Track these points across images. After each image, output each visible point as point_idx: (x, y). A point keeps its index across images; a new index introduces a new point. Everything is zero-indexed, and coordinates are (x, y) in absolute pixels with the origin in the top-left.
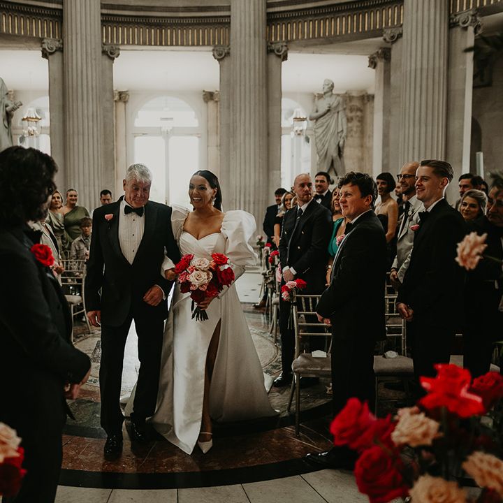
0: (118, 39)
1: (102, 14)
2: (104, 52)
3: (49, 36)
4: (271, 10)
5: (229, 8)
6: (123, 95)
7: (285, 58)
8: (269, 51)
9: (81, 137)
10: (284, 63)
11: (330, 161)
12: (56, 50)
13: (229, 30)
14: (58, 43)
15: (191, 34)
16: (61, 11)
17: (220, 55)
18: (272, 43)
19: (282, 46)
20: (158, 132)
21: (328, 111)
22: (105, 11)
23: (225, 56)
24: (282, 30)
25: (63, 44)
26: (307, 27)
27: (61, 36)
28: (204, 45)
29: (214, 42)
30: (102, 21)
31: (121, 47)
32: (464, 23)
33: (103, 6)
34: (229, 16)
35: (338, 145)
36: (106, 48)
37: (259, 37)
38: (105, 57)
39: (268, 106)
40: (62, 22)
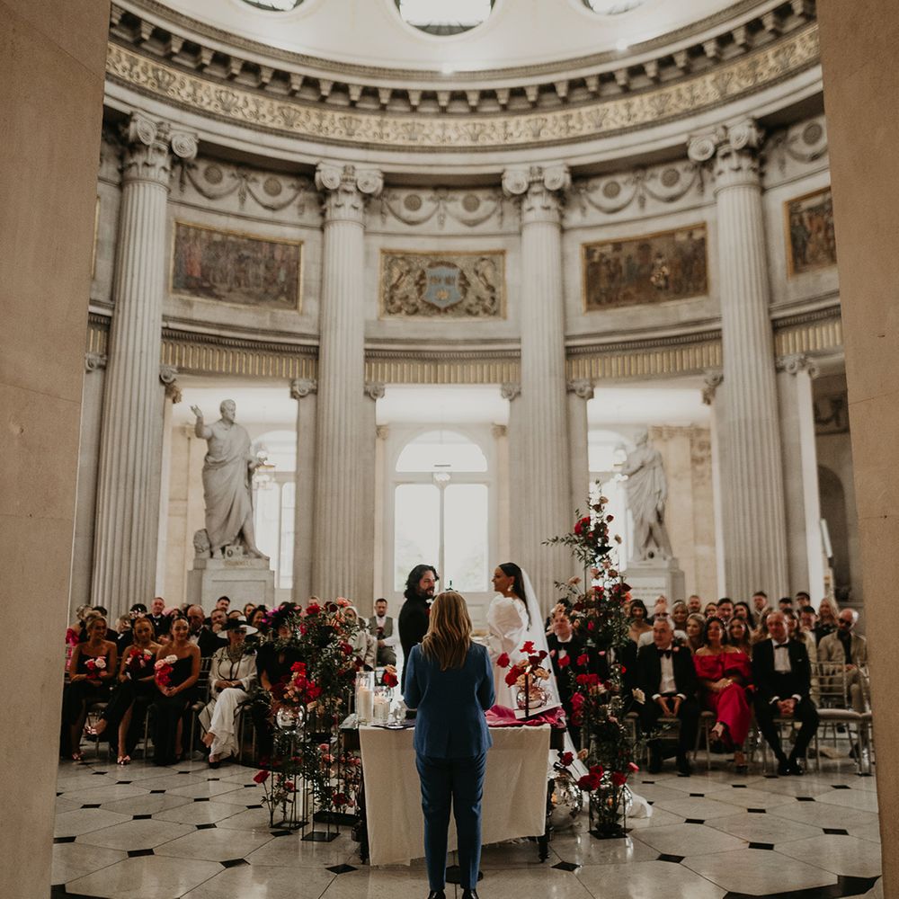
0: (383, 377)
1: (366, 350)
2: (366, 393)
3: (301, 376)
4: (571, 343)
5: (519, 341)
6: (382, 430)
7: (591, 396)
8: (570, 391)
9: (335, 498)
10: (590, 402)
11: (648, 530)
12: (309, 393)
13: (520, 367)
14: (311, 384)
15: (473, 369)
16: (318, 347)
17: (510, 395)
18: (573, 382)
19: (585, 386)
20: (429, 478)
21: (642, 467)
22: (370, 346)
23: (515, 396)
24: (584, 365)
25: (317, 386)
26: (615, 363)
27: (317, 377)
28: (489, 381)
29: (502, 378)
30: (366, 357)
31: (387, 386)
32: (792, 367)
33: (368, 340)
34: (520, 350)
35: (656, 508)
36: (369, 388)
37: (556, 375)
38: (368, 399)
39: (570, 457)
40: (317, 360)
